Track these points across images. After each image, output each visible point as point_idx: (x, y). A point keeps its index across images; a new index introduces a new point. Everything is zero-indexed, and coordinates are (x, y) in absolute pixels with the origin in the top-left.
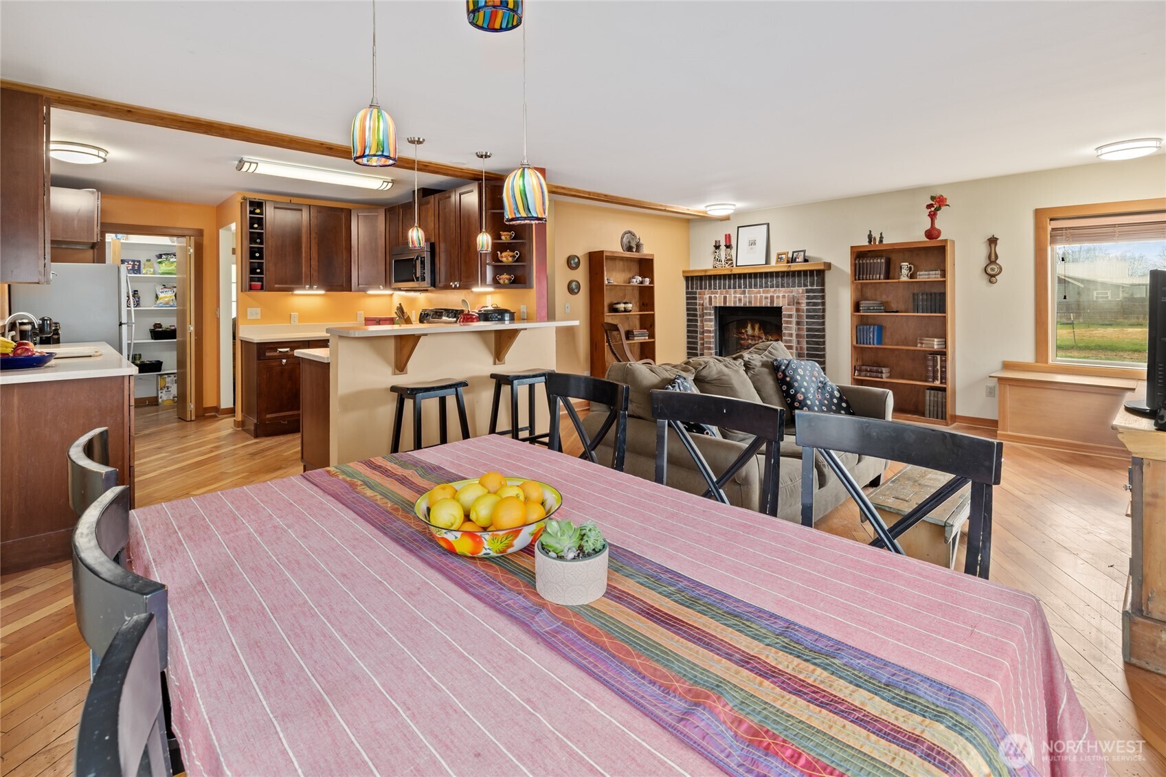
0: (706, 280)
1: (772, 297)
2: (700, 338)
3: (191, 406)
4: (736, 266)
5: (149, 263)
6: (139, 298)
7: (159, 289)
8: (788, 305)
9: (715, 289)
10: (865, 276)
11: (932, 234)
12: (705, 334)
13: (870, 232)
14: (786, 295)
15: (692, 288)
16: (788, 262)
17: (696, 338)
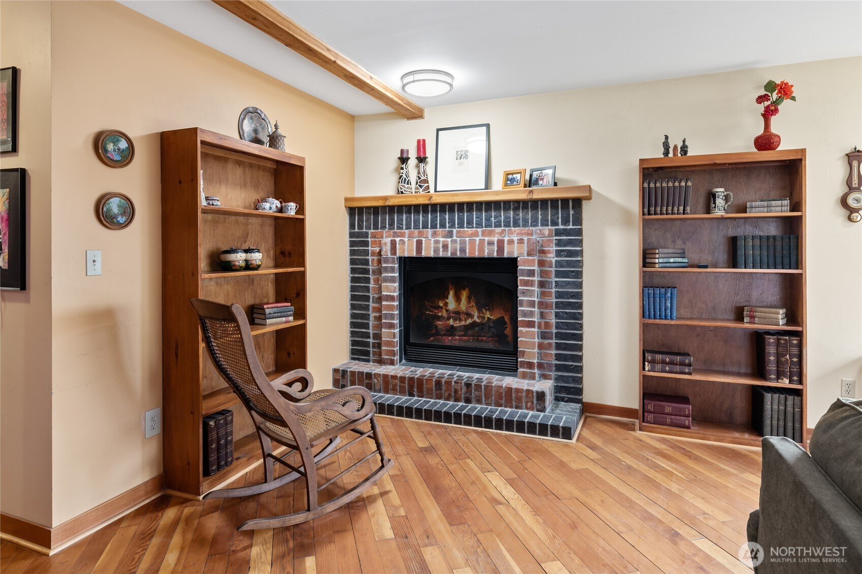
0: (384, 213)
1: (501, 243)
2: (374, 308)
4: (436, 191)
8: (529, 254)
9: (399, 228)
10: (659, 209)
11: (765, 142)
12: (384, 303)
13: (667, 137)
14: (526, 239)
15: (360, 227)
16: (525, 186)
17: (367, 308)
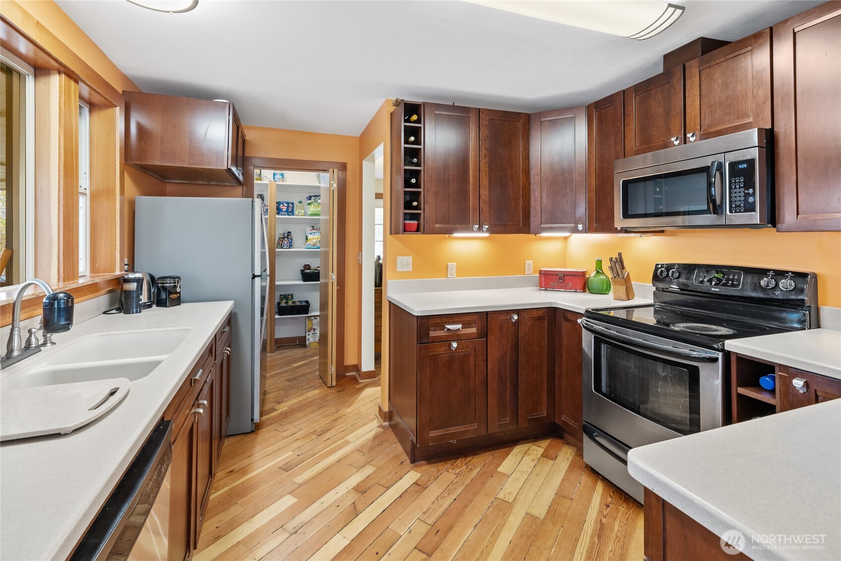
3: (332, 369)
5: (300, 204)
6: (291, 240)
7: (308, 230)
